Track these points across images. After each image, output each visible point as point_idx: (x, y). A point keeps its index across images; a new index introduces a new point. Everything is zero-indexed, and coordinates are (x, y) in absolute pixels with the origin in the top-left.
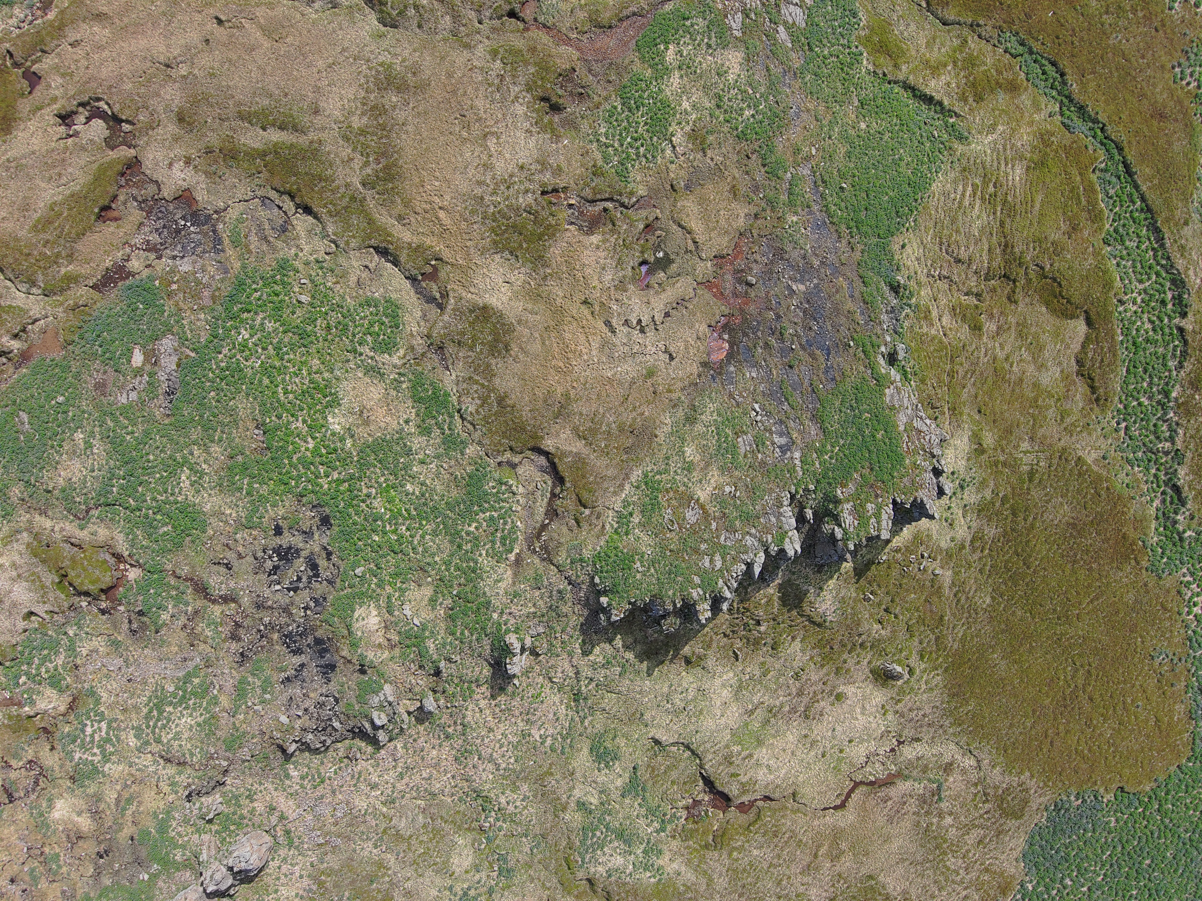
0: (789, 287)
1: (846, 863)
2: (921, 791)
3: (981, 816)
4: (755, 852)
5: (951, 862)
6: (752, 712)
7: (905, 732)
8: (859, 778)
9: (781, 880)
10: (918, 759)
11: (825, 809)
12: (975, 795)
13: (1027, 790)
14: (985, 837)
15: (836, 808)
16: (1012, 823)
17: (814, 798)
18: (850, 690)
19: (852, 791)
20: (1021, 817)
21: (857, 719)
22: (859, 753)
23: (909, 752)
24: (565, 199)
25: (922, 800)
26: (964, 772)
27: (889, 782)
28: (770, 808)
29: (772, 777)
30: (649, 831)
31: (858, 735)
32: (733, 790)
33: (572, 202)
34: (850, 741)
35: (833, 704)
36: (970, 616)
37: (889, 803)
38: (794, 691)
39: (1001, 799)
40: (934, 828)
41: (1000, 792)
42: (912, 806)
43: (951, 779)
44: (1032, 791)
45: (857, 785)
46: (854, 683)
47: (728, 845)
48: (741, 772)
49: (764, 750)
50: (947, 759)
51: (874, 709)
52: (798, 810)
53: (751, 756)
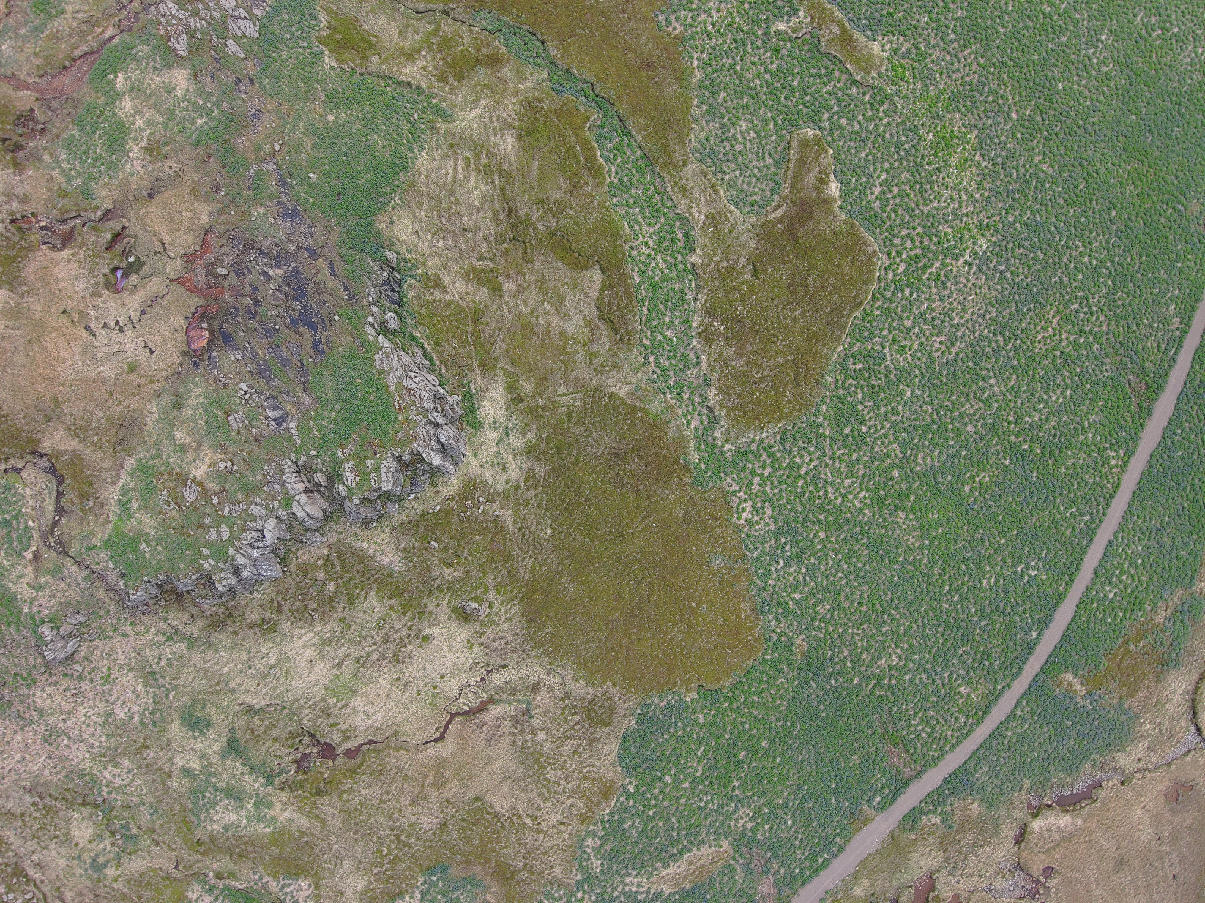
0: (265, 274)
1: (453, 789)
2: (513, 713)
3: (572, 728)
4: (364, 792)
5: (551, 774)
6: (339, 665)
7: (492, 662)
8: (454, 710)
9: (393, 813)
10: (507, 683)
11: (426, 743)
12: (564, 709)
13: (610, 699)
14: (579, 746)
15: (436, 740)
16: (602, 731)
17: (414, 735)
18: (435, 631)
19: (449, 722)
20: (609, 724)
21: (445, 657)
22: (452, 686)
23: (497, 679)
24: (37, 223)
25: (515, 721)
26: (550, 689)
27: (483, 707)
28: (374, 750)
29: (370, 721)
30: (257, 785)
31: (448, 671)
32: (336, 738)
33: (43, 224)
34: (443, 677)
35: (421, 646)
36: (535, 548)
37: (485, 728)
38: (379, 640)
39: (588, 710)
40: (529, 744)
41: (587, 703)
42: (507, 726)
43: (539, 698)
44: (616, 699)
45: (453, 716)
46: (438, 624)
47: (338, 788)
48: (339, 721)
49: (359, 698)
50: (533, 679)
51: (460, 645)
52: (401, 747)
53: (346, 705)
